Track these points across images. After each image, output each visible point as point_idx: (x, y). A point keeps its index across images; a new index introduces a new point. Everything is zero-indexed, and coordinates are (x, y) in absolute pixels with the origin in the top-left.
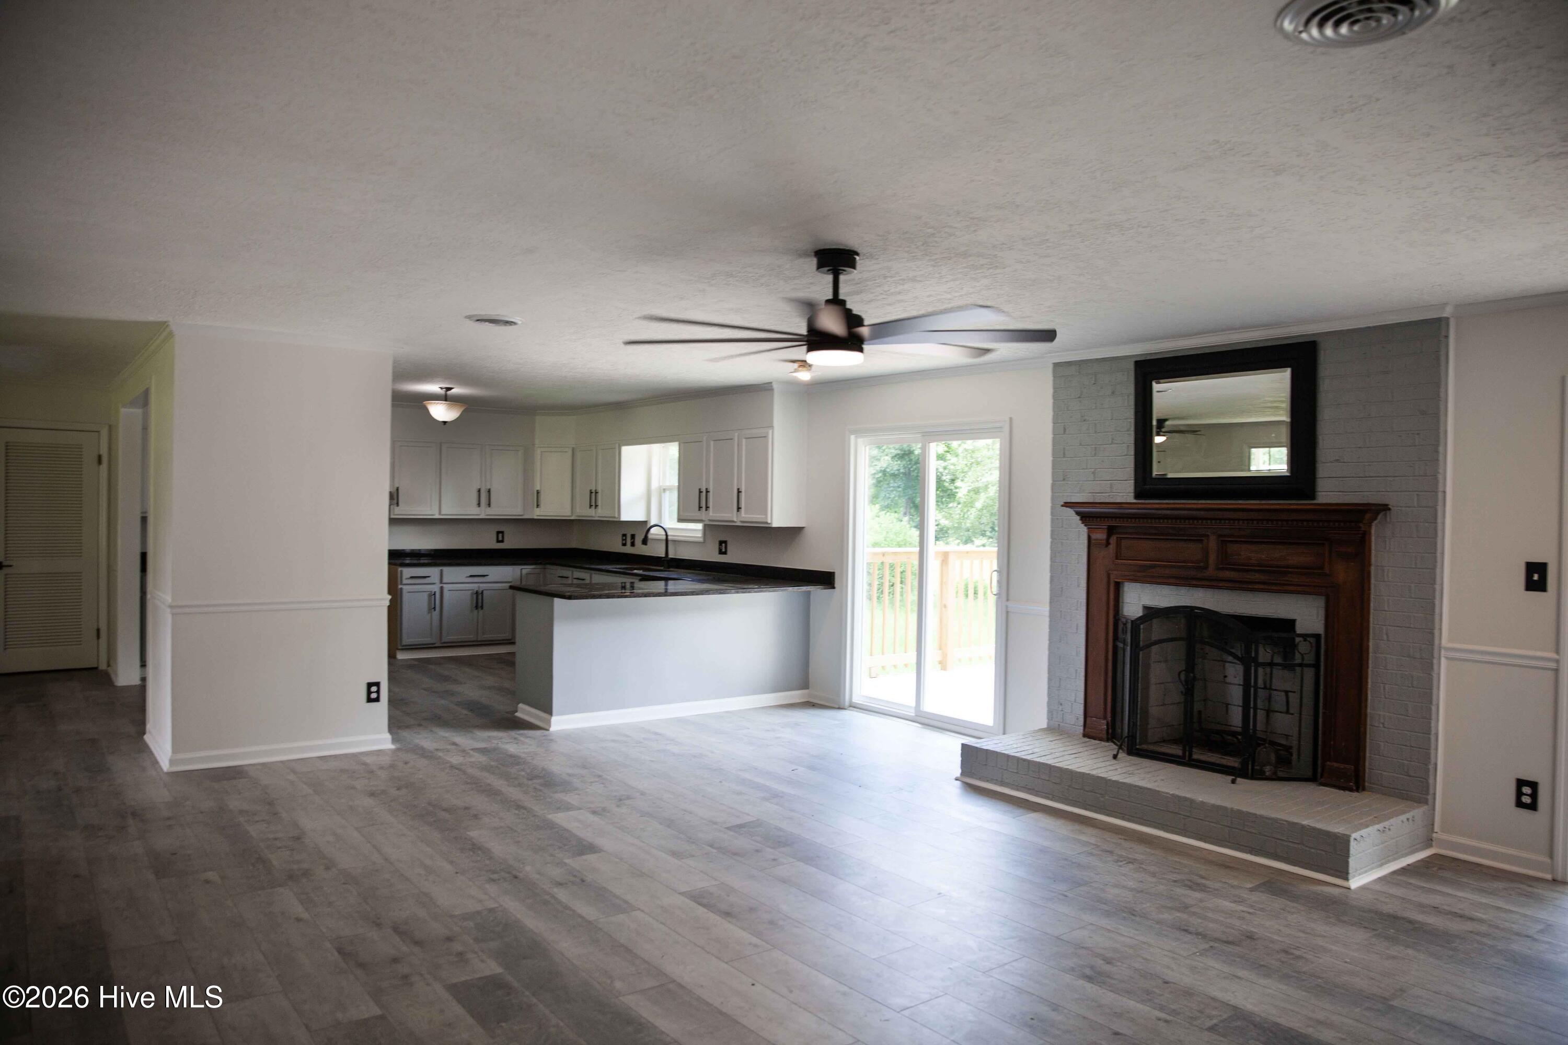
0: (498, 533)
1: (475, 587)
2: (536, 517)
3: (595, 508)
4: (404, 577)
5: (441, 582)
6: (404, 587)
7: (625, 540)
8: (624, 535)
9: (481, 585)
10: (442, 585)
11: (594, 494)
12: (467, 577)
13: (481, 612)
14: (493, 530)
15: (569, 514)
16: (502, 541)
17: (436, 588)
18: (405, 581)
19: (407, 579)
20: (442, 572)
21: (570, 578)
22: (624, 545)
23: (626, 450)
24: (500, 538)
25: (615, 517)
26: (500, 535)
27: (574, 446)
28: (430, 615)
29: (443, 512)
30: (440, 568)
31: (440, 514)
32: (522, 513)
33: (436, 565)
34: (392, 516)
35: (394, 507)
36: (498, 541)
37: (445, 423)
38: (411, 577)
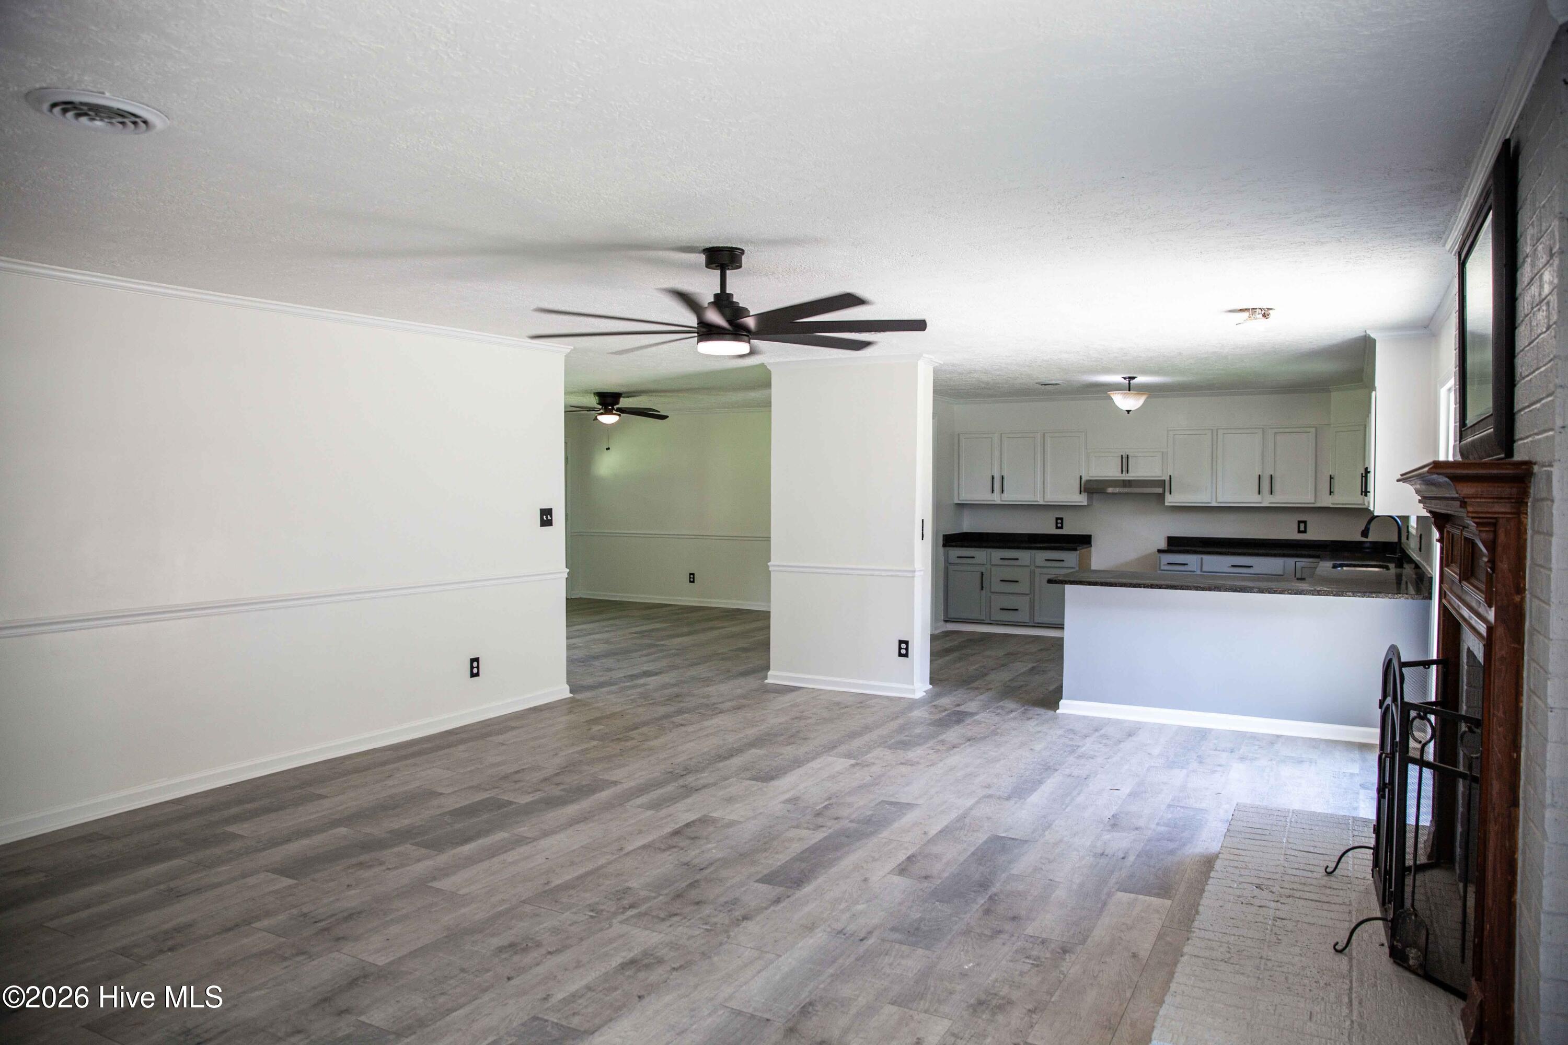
0: (1299, 522)
2: (1330, 505)
4: (1162, 564)
5: (1201, 570)
10: (1201, 573)
12: (1229, 567)
14: (1288, 519)
16: (1305, 532)
18: (1162, 568)
19: (1164, 565)
20: (1202, 559)
24: (1302, 528)
26: (1301, 525)
29: (1219, 500)
30: (1200, 556)
31: (1216, 502)
32: (1313, 501)
33: (1195, 552)
34: (1166, 504)
35: (1167, 494)
36: (1299, 532)
37: (1128, 412)
38: (1168, 564)
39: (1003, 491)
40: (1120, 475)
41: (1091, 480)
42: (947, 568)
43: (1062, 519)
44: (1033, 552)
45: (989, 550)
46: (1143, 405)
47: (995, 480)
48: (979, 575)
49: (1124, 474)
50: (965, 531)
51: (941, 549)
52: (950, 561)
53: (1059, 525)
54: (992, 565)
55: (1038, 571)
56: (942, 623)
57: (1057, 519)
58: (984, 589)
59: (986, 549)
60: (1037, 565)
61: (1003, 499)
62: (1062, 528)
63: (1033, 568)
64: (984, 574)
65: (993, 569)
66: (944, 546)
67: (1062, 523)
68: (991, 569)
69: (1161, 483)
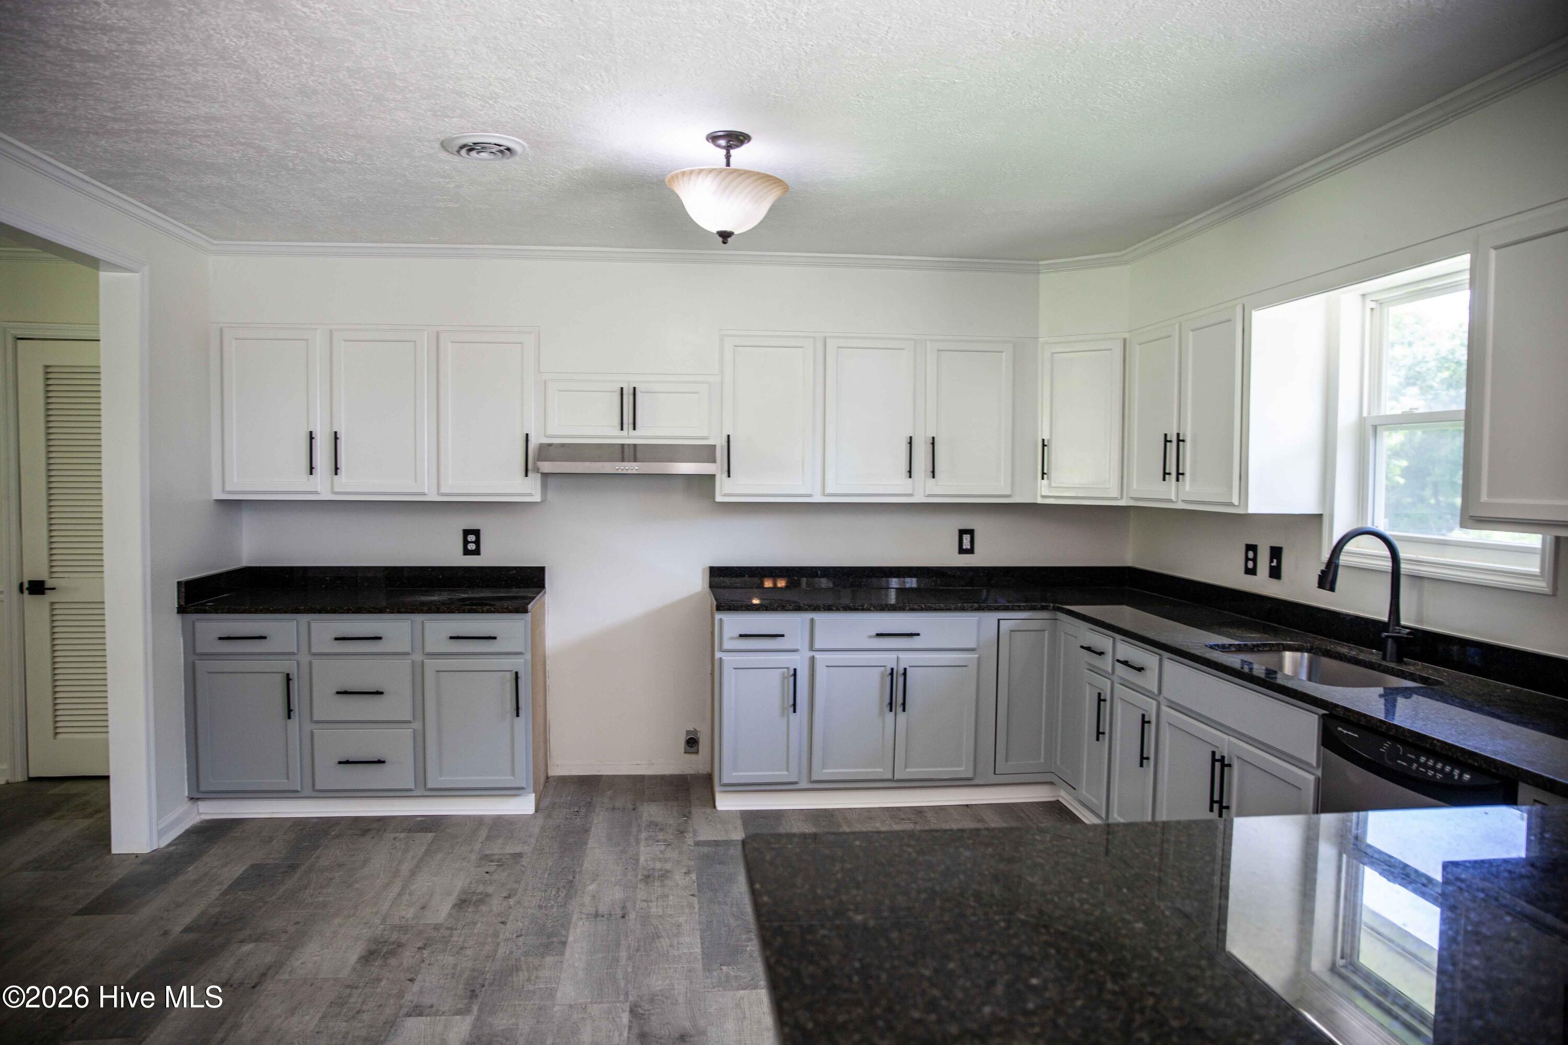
0: (962, 532)
1: (889, 660)
2: (1040, 501)
3: (1178, 480)
4: (725, 637)
5: (811, 648)
6: (726, 658)
7: (1254, 560)
8: (1251, 548)
9: (902, 655)
10: (812, 653)
11: (1172, 448)
12: (870, 637)
13: (902, 717)
14: (950, 526)
15: (1115, 493)
16: (971, 551)
17: (799, 661)
18: (727, 645)
19: (732, 638)
20: (812, 620)
21: (1109, 658)
22: (1251, 572)
23: (1262, 319)
24: (966, 545)
25: (1231, 504)
26: (966, 539)
27: (1127, 335)
28: (785, 719)
29: (829, 490)
30: (808, 616)
31: (824, 494)
32: (1008, 492)
33: (798, 608)
34: (719, 499)
35: (721, 479)
36: (962, 551)
37: (725, 236)
38: (741, 636)
39: (336, 470)
40: (616, 431)
41: (550, 445)
42: (194, 664)
43: (477, 533)
44: (418, 618)
45: (304, 618)
46: (766, 217)
47: (318, 443)
48: (280, 680)
49: (625, 433)
50: (245, 563)
51: (174, 621)
52: (198, 650)
53: (472, 547)
54: (314, 654)
55: (431, 665)
56: (187, 805)
57: (466, 533)
58: (295, 715)
59: (298, 616)
60: (429, 649)
61: (336, 490)
62: (477, 552)
63: (418, 657)
64: (294, 676)
65: (316, 663)
66: (181, 610)
67: (477, 542)
68: (310, 664)
69: (707, 453)
